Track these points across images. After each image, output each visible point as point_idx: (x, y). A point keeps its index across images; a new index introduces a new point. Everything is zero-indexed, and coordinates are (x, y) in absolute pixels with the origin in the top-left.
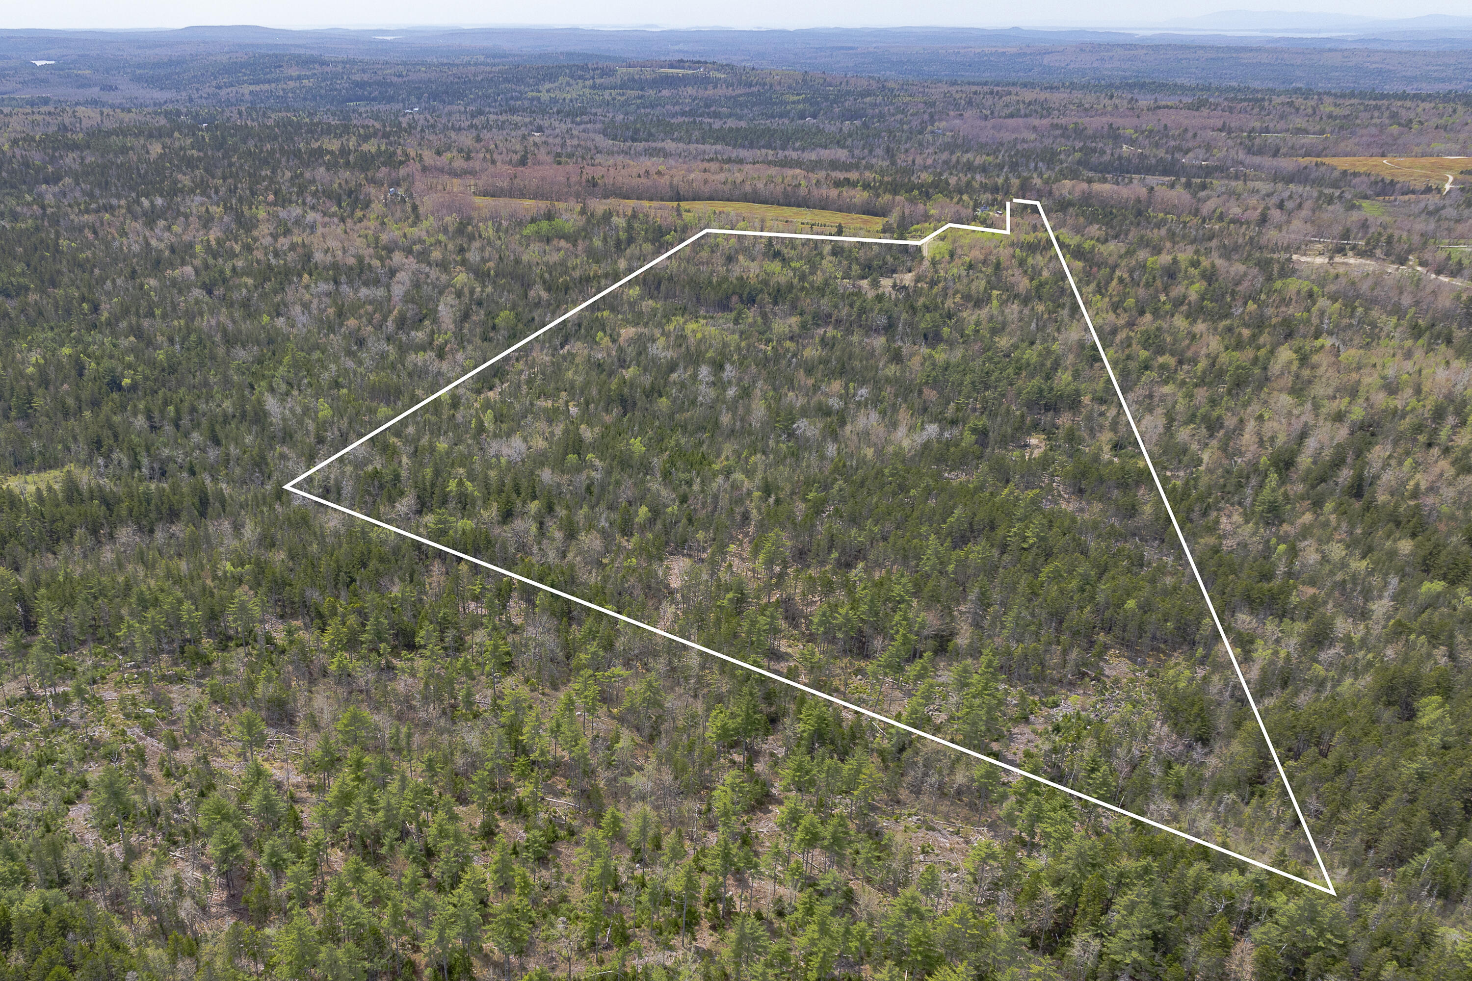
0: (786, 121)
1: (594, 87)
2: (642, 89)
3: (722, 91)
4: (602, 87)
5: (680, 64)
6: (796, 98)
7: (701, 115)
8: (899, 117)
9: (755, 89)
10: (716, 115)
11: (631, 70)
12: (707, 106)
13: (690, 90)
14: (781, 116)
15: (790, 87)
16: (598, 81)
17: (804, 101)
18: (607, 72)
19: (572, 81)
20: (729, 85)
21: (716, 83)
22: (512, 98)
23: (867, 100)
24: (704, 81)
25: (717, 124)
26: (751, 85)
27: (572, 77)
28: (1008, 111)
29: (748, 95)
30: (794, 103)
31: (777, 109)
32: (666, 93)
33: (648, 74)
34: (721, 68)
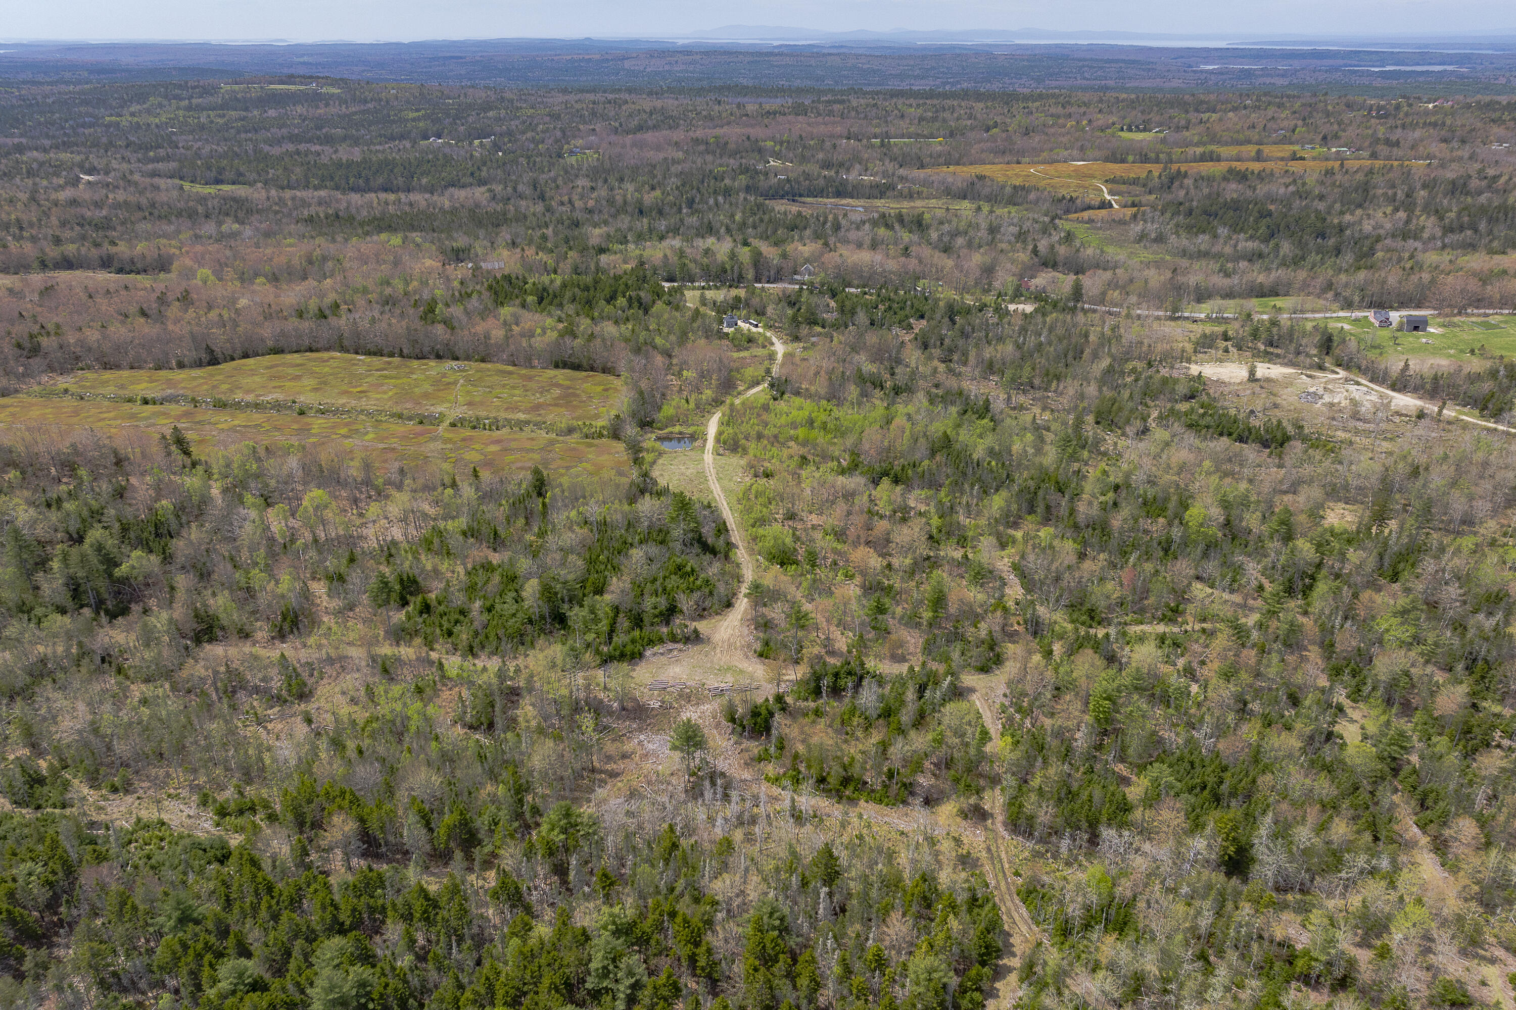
0: (407, 144)
1: (189, 108)
2: (246, 109)
3: (334, 110)
4: (200, 108)
5: (290, 79)
6: (416, 114)
7: (309, 141)
8: (529, 135)
9: (370, 106)
10: (329, 140)
11: (236, 87)
12: (319, 128)
13: (299, 109)
14: (402, 137)
15: (408, 102)
16: (194, 101)
17: (425, 117)
18: (207, 91)
19: (165, 102)
20: (343, 102)
21: (327, 100)
22: (83, 125)
23: (491, 114)
24: (315, 98)
25: (327, 154)
26: (365, 101)
27: (166, 97)
28: (635, 122)
29: (363, 112)
30: (414, 120)
31: (396, 129)
32: (272, 113)
33: (255, 91)
34: (334, 82)
